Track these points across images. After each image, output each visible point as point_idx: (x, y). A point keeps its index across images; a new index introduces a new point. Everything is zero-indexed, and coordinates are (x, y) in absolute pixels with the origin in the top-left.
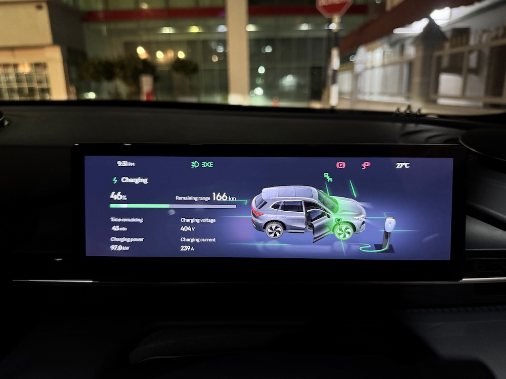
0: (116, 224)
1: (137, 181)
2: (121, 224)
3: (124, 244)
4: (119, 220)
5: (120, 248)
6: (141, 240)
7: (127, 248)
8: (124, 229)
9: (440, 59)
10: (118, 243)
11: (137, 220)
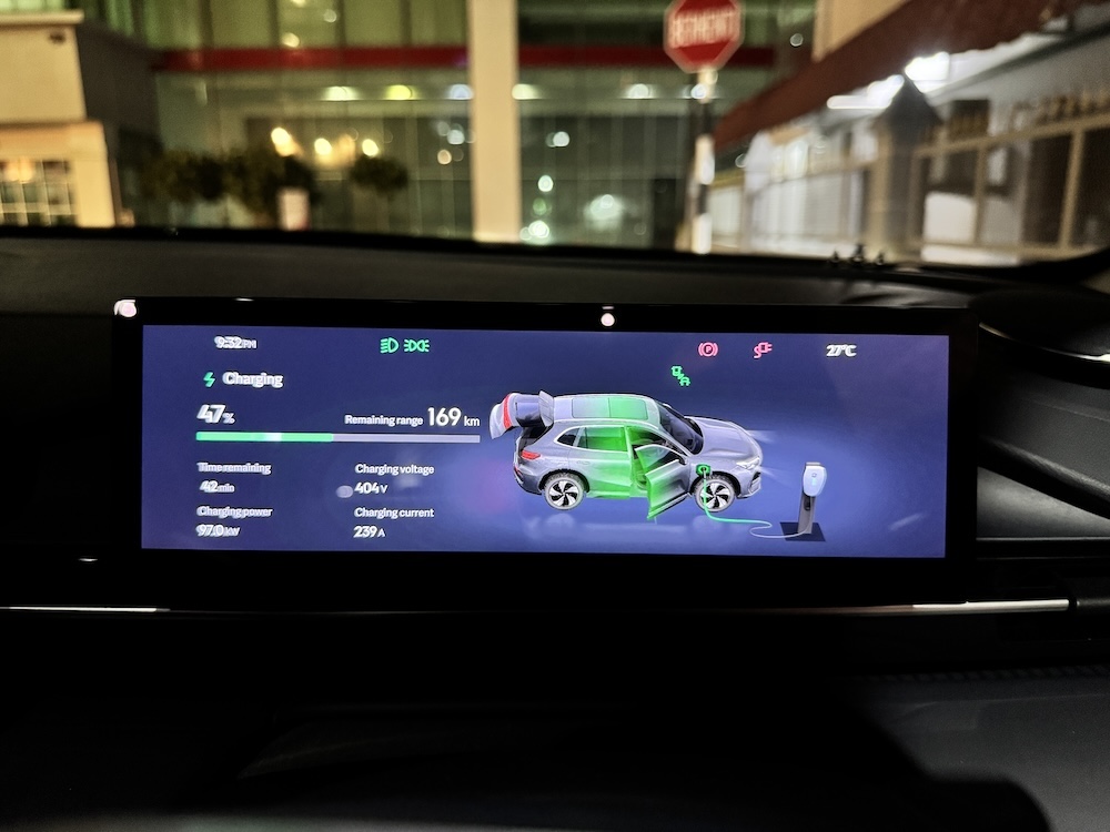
0: (210, 476)
1: (259, 381)
2: (221, 478)
3: (229, 522)
4: (218, 468)
5: (219, 531)
6: (266, 513)
7: (235, 532)
8: (228, 488)
9: (927, 163)
10: (214, 521)
11: (256, 468)
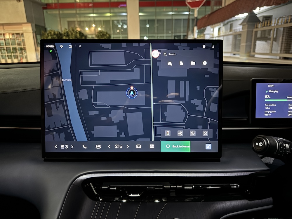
0: (267, 106)
1: (274, 92)
2: (268, 106)
3: (269, 113)
4: (268, 105)
5: (268, 115)
6: (275, 112)
7: (270, 115)
8: (270, 108)
10: (267, 113)
11: (274, 105)
